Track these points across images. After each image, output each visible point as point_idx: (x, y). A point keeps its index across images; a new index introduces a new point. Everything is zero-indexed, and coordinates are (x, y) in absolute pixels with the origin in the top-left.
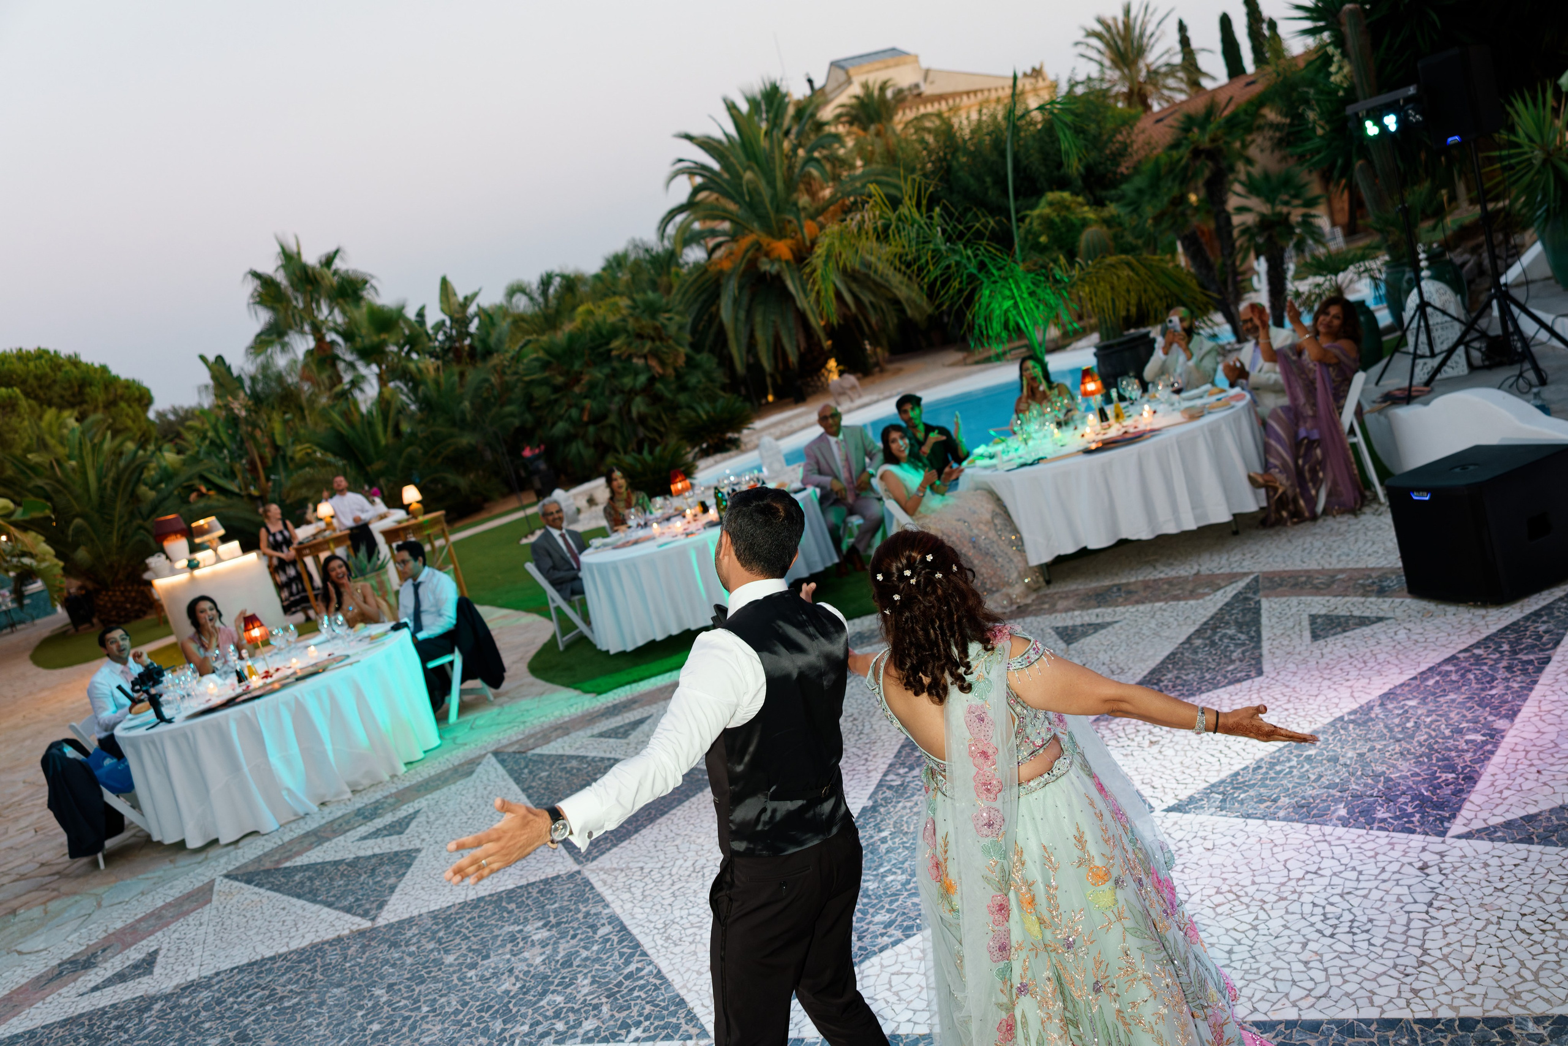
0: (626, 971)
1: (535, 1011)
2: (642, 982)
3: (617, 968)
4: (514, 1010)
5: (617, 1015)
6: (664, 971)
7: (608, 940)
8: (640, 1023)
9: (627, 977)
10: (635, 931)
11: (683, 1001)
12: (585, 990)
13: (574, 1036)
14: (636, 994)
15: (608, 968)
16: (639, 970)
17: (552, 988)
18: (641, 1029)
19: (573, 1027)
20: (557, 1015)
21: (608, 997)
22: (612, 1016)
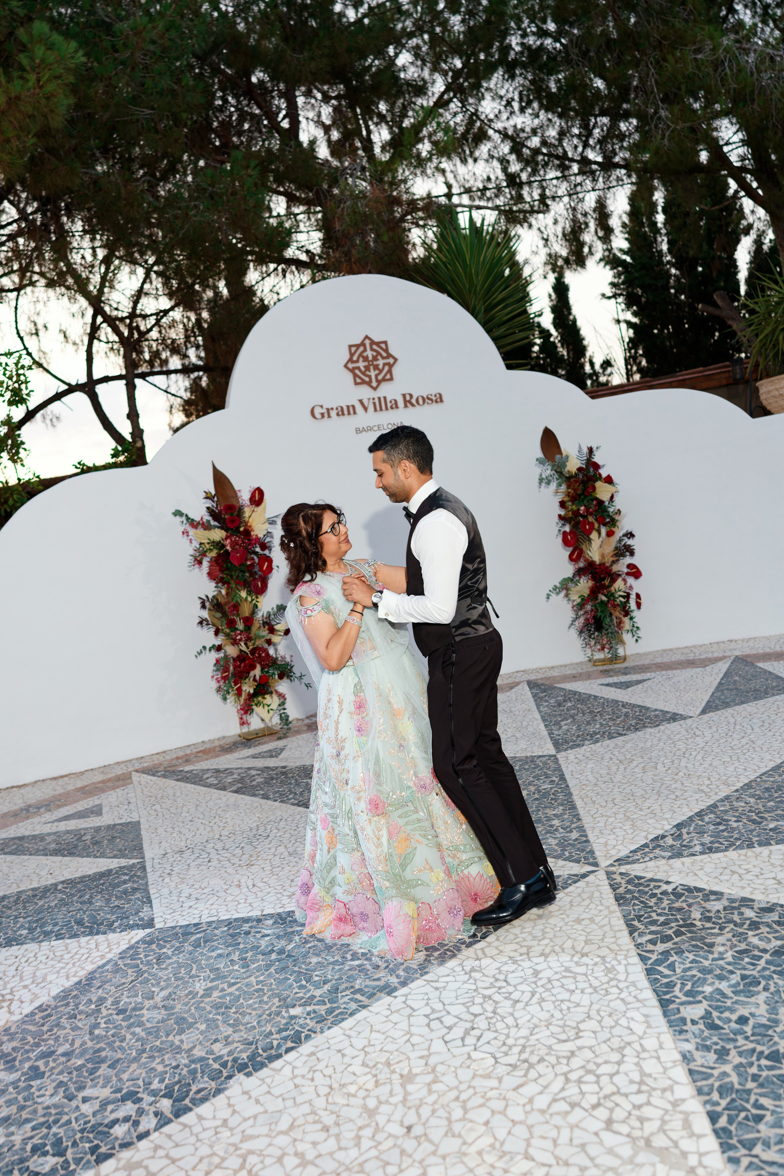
0: (669, 945)
2: (653, 928)
3: (680, 952)
5: (684, 905)
6: (626, 933)
7: (688, 994)
8: (661, 894)
9: (668, 938)
10: (648, 994)
11: (617, 899)
12: (720, 940)
13: (733, 901)
14: (662, 919)
15: (691, 956)
16: (653, 942)
17: (767, 956)
18: (662, 889)
19: (733, 908)
20: (754, 925)
21: (695, 925)
22: (690, 906)
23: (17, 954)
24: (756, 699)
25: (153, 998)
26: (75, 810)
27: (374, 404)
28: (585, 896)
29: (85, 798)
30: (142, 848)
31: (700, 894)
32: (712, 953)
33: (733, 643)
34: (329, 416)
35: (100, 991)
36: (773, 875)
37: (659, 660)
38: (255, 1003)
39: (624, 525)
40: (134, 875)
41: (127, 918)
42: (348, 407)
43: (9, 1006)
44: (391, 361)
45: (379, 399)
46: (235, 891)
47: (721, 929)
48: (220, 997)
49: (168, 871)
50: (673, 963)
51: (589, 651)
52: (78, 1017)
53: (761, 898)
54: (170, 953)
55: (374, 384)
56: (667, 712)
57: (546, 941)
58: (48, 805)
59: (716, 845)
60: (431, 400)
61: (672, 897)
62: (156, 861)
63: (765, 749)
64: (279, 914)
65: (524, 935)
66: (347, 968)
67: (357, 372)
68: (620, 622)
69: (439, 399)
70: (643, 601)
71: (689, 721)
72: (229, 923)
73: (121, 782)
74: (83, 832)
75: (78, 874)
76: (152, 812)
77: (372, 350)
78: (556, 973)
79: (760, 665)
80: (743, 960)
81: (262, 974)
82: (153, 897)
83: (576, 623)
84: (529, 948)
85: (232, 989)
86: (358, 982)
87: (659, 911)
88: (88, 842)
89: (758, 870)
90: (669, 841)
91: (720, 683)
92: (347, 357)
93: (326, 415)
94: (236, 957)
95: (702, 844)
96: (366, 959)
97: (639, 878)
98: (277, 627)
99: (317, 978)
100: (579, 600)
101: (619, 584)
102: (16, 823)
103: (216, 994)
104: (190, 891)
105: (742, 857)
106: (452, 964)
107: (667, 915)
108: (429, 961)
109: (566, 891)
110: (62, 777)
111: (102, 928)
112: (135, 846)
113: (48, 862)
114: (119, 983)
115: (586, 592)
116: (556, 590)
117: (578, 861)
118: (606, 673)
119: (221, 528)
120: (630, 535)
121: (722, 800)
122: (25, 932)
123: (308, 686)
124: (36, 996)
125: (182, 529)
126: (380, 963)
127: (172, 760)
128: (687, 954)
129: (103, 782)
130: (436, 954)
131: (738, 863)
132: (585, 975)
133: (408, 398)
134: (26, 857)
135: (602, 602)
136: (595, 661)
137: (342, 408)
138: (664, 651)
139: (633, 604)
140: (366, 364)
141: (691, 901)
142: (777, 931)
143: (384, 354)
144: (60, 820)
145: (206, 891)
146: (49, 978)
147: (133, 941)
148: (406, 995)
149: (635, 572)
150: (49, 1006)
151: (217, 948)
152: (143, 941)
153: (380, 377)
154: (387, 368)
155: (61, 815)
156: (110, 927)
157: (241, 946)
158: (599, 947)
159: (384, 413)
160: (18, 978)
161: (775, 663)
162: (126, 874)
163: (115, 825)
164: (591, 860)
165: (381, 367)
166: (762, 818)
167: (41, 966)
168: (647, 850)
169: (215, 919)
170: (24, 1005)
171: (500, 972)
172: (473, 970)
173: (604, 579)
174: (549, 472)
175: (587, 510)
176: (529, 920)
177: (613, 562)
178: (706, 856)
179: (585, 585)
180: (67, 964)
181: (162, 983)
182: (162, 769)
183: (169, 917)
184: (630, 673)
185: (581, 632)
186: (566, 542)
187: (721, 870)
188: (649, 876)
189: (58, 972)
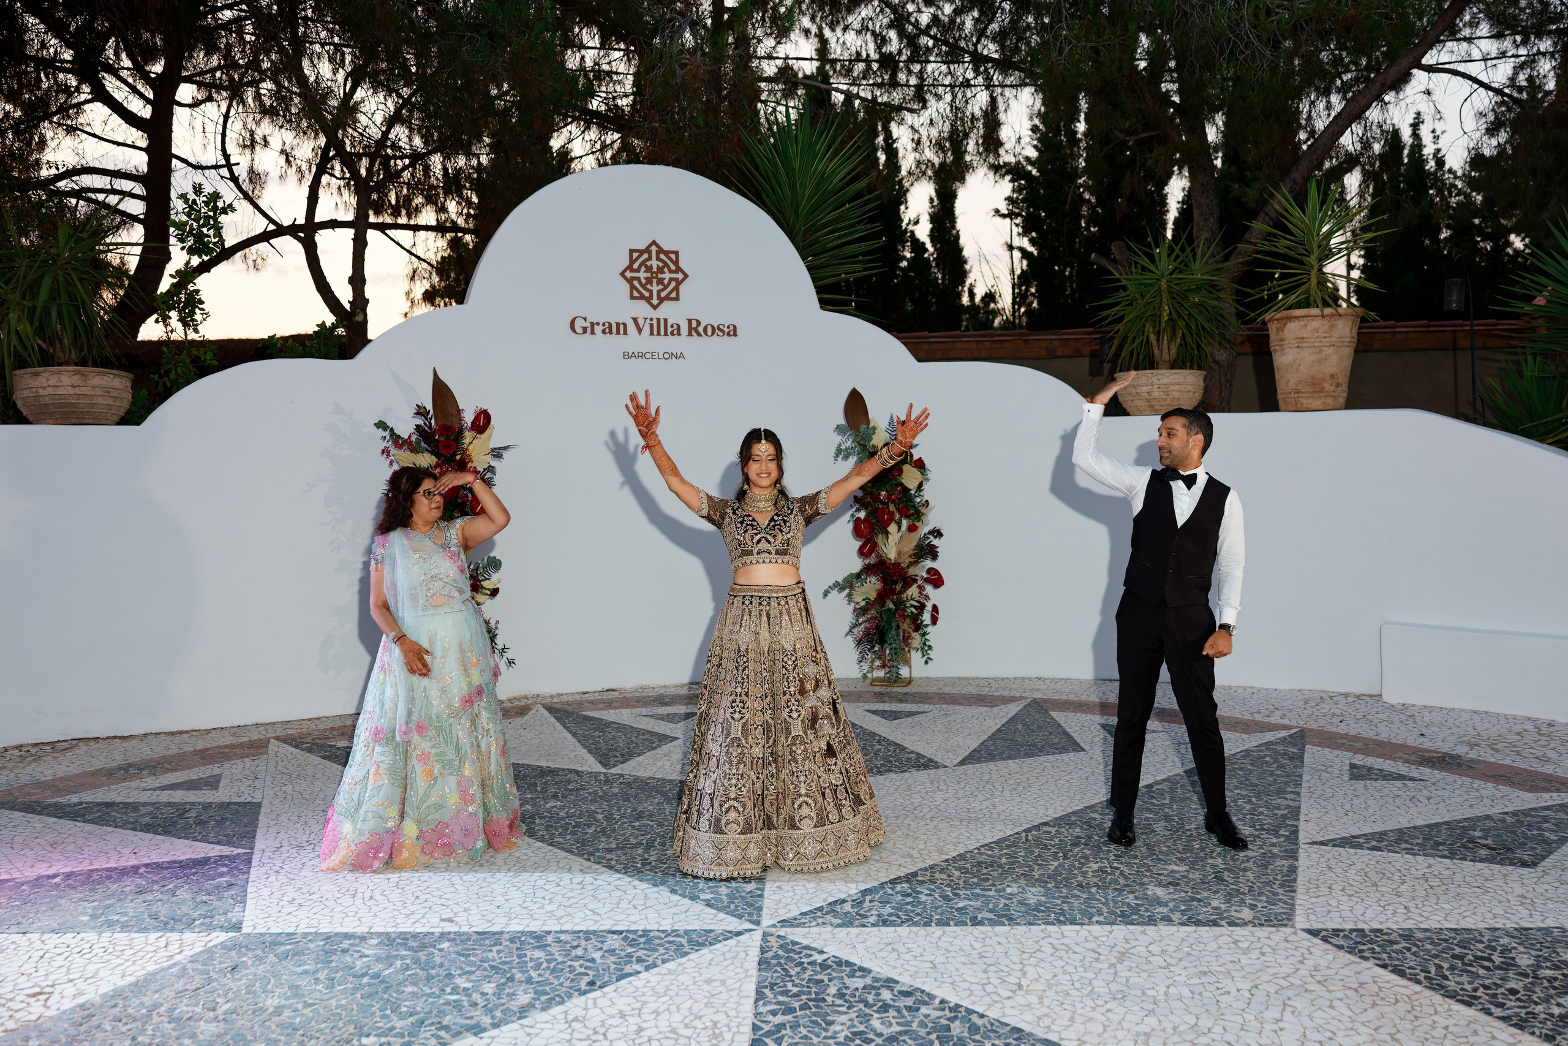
0: (789, 1017)
1: (908, 1024)
2: (781, 998)
3: (795, 1026)
4: (933, 1036)
5: (826, 979)
6: (751, 1000)
8: (809, 963)
9: (791, 1011)
11: (760, 963)
12: (843, 1018)
13: (876, 980)
14: (795, 990)
15: (804, 1032)
16: (774, 1013)
18: (812, 958)
19: (874, 988)
20: (885, 1008)
21: (824, 1000)
22: (830, 980)
23: (69, 942)
24: (1027, 755)
25: (214, 1010)
26: (186, 778)
27: (652, 326)
28: (728, 956)
29: (204, 765)
30: (254, 837)
31: (848, 969)
32: (826, 1030)
33: (1041, 682)
34: (593, 332)
35: (157, 996)
36: (932, 958)
37: (946, 690)
38: (327, 1027)
39: (932, 520)
40: (236, 868)
41: (212, 917)
42: (618, 324)
43: (46, 1000)
44: (680, 276)
45: (658, 320)
46: (347, 900)
47: (849, 1008)
48: (290, 1018)
49: (275, 868)
50: (783, 1036)
51: (866, 667)
52: (124, 1020)
53: (906, 981)
54: (250, 963)
55: (655, 301)
56: (923, 757)
57: (666, 999)
58: (154, 767)
59: (894, 918)
60: (723, 331)
61: (818, 968)
62: (267, 854)
63: (1002, 817)
64: (387, 934)
65: (645, 990)
66: (442, 1001)
67: (636, 283)
68: (909, 637)
69: (733, 332)
70: (941, 616)
71: (941, 771)
72: (328, 938)
73: (253, 751)
74: (188, 807)
75: (168, 859)
76: (279, 793)
77: (658, 259)
78: (660, 1032)
79: (1054, 714)
80: (853, 1041)
81: (346, 998)
82: (249, 896)
83: (855, 631)
84: (645, 1003)
85: (307, 1011)
86: (448, 1018)
87: (797, 981)
88: (191, 821)
89: (920, 950)
90: (847, 907)
91: (999, 730)
92: (627, 263)
93: (589, 330)
94: (322, 976)
95: (879, 916)
96: (466, 995)
97: (794, 943)
98: (485, 584)
99: (404, 1009)
100: (863, 604)
101: (913, 591)
102: (108, 785)
103: (287, 1013)
104: (296, 895)
105: (912, 935)
106: (557, 1010)
107: (803, 986)
108: (533, 1006)
109: (712, 947)
110: (181, 733)
111: (179, 927)
112: (248, 832)
113: (135, 839)
114: (181, 989)
115: (873, 596)
116: (839, 586)
117: (740, 917)
118: (880, 697)
119: (432, 453)
120: (938, 533)
121: (926, 869)
122: (86, 918)
124: (81, 993)
125: (383, 445)
126: (479, 1001)
127: (325, 730)
128: (802, 1029)
129: (231, 747)
130: (544, 998)
131: (904, 940)
132: (689, 1038)
134: (110, 829)
135: (889, 610)
136: (874, 680)
137: (610, 324)
138: (960, 679)
139: (926, 617)
140: (649, 275)
141: (834, 974)
142: (904, 1017)
143: (673, 267)
144: (163, 788)
145: (313, 897)
146: (100, 975)
147: (210, 944)
148: (493, 1038)
149: (936, 580)
150: (93, 1005)
151: (305, 964)
152: (223, 945)
153: (663, 294)
154: (673, 284)
155: (166, 783)
156: (190, 925)
157: (334, 964)
158: (718, 1012)
159: (662, 338)
160: (64, 970)
161: (1071, 715)
162: (226, 865)
163: (230, 804)
164: (755, 917)
165: (666, 282)
166: (956, 895)
167: (95, 959)
168: (819, 914)
169: (313, 930)
170: (64, 1001)
171: (602, 1026)
172: (576, 1019)
173: (896, 583)
174: (849, 444)
175: (889, 495)
176: (658, 974)
177: (911, 564)
178: (876, 929)
179: (872, 587)
180: (127, 961)
181: (230, 995)
182: (309, 740)
183: (262, 921)
184: (906, 701)
185: (859, 643)
186: (857, 532)
187: (882, 946)
188: (805, 942)
189: (113, 969)
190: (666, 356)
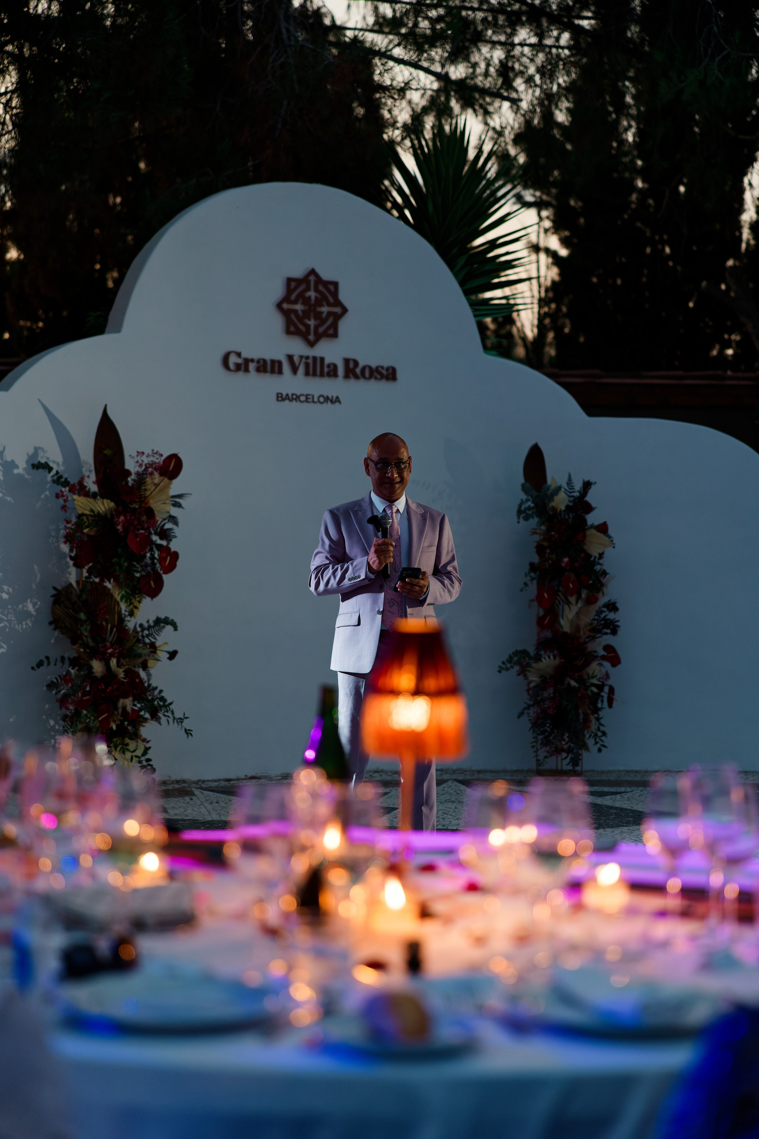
27: (307, 365)
34: (246, 370)
39: (610, 591)
42: (273, 362)
44: (339, 311)
55: (311, 337)
60: (381, 374)
67: (293, 317)
68: (586, 721)
69: (392, 375)
70: (616, 698)
77: (316, 290)
83: (531, 711)
92: (283, 293)
93: (242, 367)
98: (159, 646)
100: (538, 681)
101: (593, 668)
115: (550, 672)
116: (512, 662)
119: (109, 498)
120: (612, 607)
123: (188, 732)
133: (351, 365)
135: (570, 687)
137: (265, 362)
139: (604, 699)
140: (307, 307)
143: (331, 300)
149: (613, 657)
153: (321, 330)
154: (331, 319)
159: (318, 379)
165: (324, 316)
173: (575, 659)
174: (530, 504)
175: (570, 563)
177: (589, 638)
179: (550, 661)
185: (533, 725)
190: (322, 399)
